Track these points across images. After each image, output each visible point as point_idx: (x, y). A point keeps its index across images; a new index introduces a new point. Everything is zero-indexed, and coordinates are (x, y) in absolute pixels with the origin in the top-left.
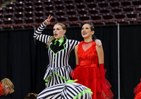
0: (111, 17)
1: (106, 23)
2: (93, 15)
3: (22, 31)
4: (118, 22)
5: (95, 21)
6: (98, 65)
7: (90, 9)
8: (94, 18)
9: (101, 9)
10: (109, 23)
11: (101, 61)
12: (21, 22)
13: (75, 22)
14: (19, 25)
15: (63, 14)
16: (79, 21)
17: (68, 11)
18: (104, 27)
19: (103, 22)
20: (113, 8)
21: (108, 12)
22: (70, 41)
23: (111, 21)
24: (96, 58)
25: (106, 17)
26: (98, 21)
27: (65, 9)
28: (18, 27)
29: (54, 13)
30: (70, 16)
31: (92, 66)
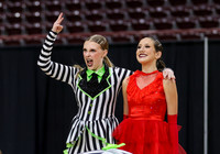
0: (191, 25)
1: (183, 37)
2: (157, 21)
3: (20, 49)
4: (206, 35)
5: (161, 33)
6: (166, 117)
7: (152, 10)
8: (159, 26)
9: (173, 9)
10: (189, 36)
11: (173, 109)
12: (18, 32)
13: (122, 34)
14: (15, 38)
15: (98, 17)
16: (130, 31)
17: (110, 11)
18: (178, 44)
19: (178, 34)
20: (196, 8)
21: (187, 14)
22: (117, 70)
23: (192, 32)
24: (162, 103)
25: (182, 26)
26: (167, 32)
27: (104, 8)
28: (12, 42)
29: (83, 16)
30: (113, 22)
31: (153, 118)
